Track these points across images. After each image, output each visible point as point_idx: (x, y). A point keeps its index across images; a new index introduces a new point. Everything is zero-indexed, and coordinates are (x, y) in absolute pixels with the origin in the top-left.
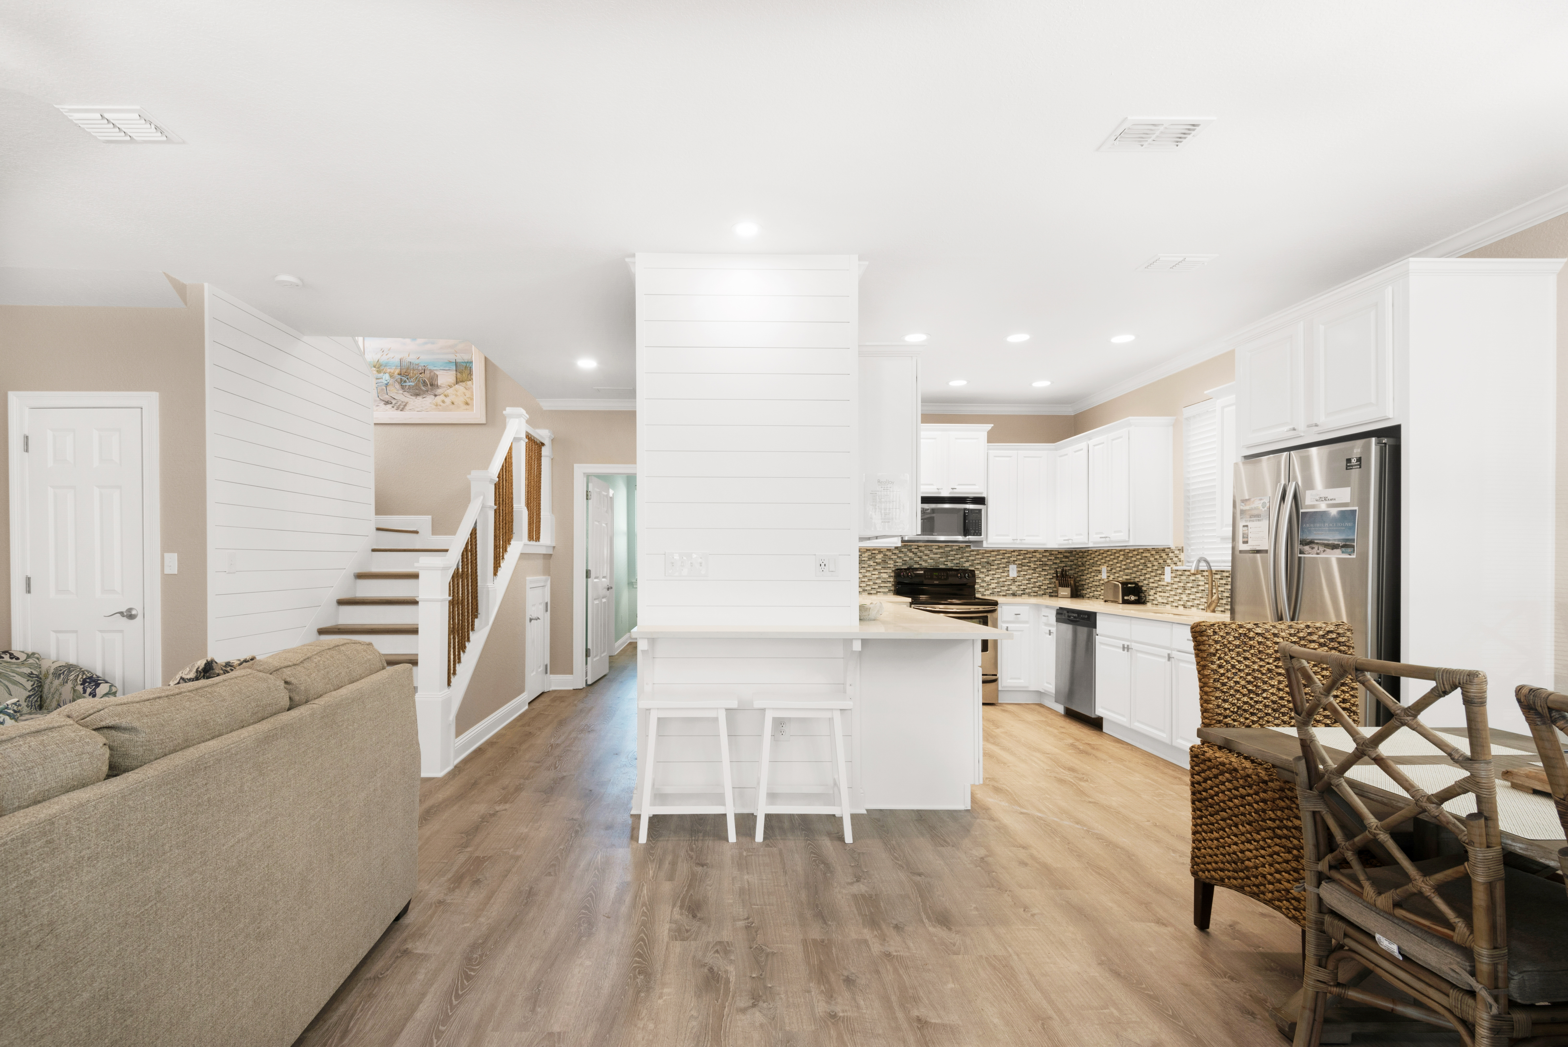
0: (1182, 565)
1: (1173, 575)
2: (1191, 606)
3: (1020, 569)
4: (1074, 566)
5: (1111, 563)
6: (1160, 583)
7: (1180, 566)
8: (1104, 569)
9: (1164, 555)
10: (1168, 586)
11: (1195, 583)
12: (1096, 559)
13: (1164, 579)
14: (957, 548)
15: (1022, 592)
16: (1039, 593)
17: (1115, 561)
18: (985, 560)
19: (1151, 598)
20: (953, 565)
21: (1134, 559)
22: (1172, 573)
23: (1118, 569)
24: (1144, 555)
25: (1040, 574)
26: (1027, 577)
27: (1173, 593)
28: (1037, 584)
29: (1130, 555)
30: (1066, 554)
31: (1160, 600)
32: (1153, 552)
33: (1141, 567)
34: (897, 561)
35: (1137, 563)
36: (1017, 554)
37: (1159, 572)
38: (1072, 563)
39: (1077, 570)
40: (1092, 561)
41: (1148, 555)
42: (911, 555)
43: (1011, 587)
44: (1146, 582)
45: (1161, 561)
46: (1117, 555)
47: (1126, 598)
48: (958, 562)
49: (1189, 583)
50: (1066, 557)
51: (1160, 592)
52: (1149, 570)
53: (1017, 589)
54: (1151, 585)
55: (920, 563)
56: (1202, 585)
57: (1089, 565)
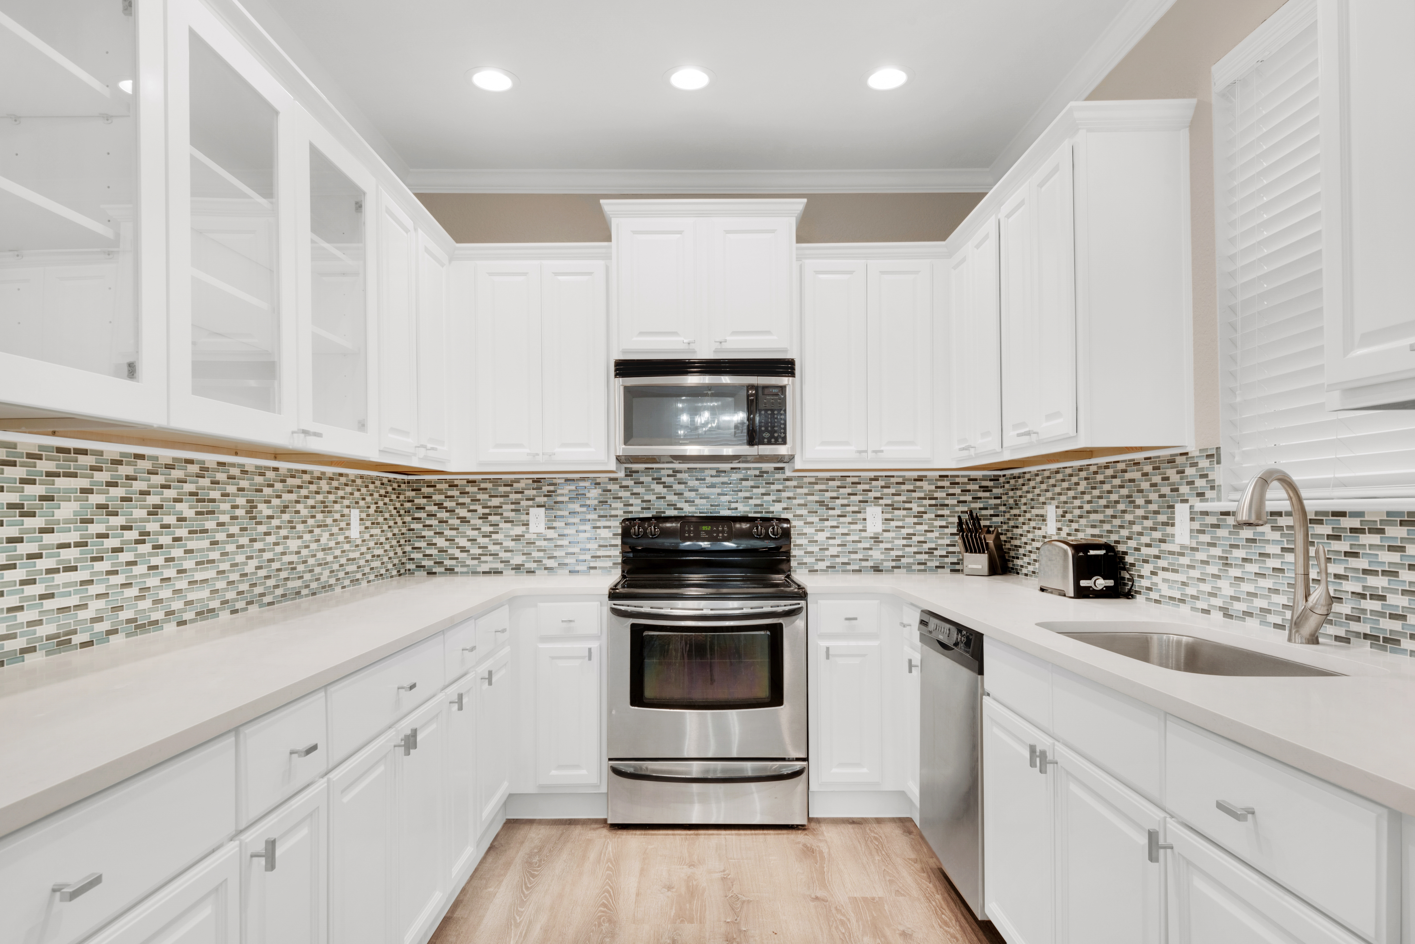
0: (1219, 499)
1: (1196, 525)
2: (1245, 613)
3: (889, 516)
4: (1002, 508)
5: (1063, 498)
6: (1164, 546)
7: (1212, 500)
8: (1051, 511)
9: (1172, 473)
10: (1182, 554)
11: (1255, 550)
12: (1037, 491)
13: (1173, 536)
14: (757, 473)
15: (894, 564)
16: (929, 564)
17: (1071, 493)
18: (816, 498)
19: (1145, 583)
20: (747, 509)
21: (1107, 487)
22: (1192, 519)
23: (1077, 512)
24: (1128, 476)
25: (931, 525)
26: (905, 531)
27: (1196, 574)
28: (926, 547)
29: (1100, 477)
30: (985, 483)
31: (1166, 590)
32: (1148, 468)
33: (1121, 507)
34: (631, 502)
35: (1114, 497)
36: (883, 483)
37: (1162, 518)
38: (998, 501)
39: (1007, 516)
40: (1030, 496)
41: (1136, 475)
42: (659, 489)
43: (870, 552)
44: (1132, 544)
45: (1166, 490)
46: (1074, 479)
47: (1084, 583)
48: (758, 502)
49: (1237, 546)
50: (986, 489)
51: (1164, 569)
52: (1140, 512)
53: (883, 557)
54: (1145, 550)
55: (679, 505)
56: (1275, 556)
57: (1025, 504)
